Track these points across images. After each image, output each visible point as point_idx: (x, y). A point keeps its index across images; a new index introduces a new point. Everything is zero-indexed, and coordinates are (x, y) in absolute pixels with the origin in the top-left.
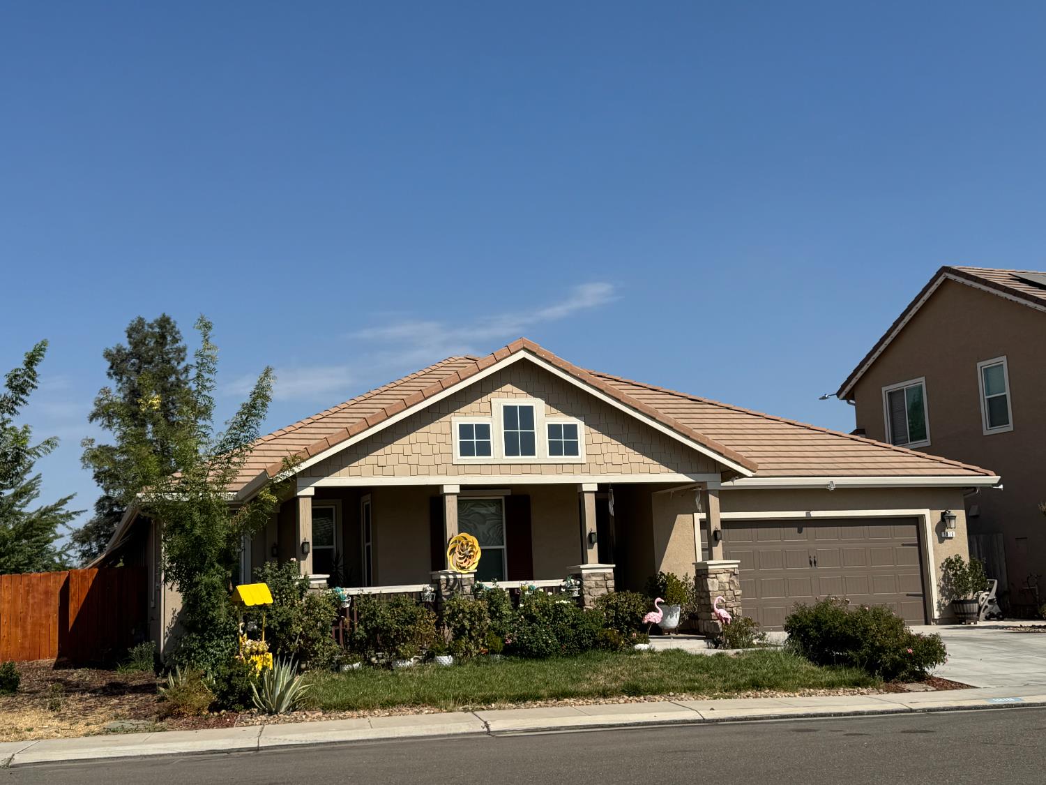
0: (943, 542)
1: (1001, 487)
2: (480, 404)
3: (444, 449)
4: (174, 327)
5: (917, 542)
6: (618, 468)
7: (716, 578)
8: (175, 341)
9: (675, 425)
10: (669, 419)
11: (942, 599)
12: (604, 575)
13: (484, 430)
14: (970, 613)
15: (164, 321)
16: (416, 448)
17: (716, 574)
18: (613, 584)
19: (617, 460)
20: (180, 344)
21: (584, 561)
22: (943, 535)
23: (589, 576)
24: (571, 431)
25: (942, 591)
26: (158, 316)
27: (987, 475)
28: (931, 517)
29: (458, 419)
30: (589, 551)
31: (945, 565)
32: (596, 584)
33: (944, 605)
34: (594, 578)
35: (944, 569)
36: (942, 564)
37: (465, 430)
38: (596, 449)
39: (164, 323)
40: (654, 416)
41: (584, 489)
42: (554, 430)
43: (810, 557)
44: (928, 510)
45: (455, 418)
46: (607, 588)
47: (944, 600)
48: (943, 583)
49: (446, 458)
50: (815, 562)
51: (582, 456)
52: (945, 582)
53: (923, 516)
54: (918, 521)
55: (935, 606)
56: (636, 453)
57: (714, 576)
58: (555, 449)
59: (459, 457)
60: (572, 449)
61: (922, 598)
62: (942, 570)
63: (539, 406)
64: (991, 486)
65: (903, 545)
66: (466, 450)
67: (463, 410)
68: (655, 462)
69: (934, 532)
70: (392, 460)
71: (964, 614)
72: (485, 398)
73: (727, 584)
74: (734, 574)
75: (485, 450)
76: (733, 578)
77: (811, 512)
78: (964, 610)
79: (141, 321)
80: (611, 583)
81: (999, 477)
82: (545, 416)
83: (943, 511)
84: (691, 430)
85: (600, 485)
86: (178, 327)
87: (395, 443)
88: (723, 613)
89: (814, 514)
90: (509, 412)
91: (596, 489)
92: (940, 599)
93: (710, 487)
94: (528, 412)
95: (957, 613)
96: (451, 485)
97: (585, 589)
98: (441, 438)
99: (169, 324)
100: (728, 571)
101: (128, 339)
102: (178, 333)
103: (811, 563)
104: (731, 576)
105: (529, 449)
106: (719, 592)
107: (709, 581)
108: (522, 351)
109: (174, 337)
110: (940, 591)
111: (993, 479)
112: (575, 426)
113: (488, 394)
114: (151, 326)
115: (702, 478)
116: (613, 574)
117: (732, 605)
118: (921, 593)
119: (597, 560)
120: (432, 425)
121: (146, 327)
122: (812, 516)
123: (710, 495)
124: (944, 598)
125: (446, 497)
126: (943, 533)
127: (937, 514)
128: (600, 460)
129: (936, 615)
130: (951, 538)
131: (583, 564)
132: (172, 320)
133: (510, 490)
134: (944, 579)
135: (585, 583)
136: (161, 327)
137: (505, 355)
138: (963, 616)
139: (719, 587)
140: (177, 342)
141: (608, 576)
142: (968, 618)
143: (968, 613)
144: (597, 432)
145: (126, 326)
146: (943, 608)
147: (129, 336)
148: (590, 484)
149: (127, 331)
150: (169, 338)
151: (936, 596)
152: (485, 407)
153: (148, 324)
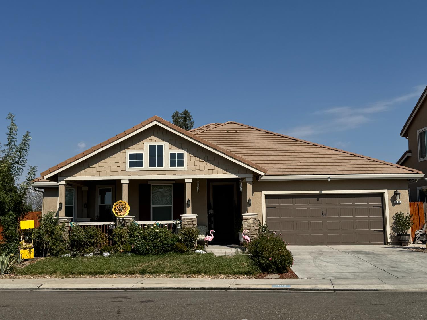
0: (395, 206)
1: (426, 179)
2: (139, 144)
3: (122, 164)
4: (190, 114)
5: (381, 206)
6: (202, 172)
7: (247, 221)
8: (190, 120)
9: (226, 153)
10: (223, 150)
11: (393, 233)
12: (192, 219)
13: (140, 156)
14: (404, 240)
15: (186, 112)
16: (110, 164)
17: (246, 219)
18: (196, 223)
19: (202, 168)
20: (192, 121)
21: (184, 212)
22: (395, 203)
23: (184, 219)
24: (181, 156)
25: (393, 229)
26: (183, 110)
27: (418, 173)
28: (388, 194)
29: (128, 152)
30: (187, 208)
31: (395, 217)
32: (188, 223)
33: (394, 236)
34: (187, 220)
35: (395, 219)
36: (394, 216)
37: (132, 156)
38: (192, 164)
39: (186, 113)
40: (216, 148)
41: (186, 181)
42: (172, 156)
43: (323, 212)
44: (387, 190)
45: (127, 151)
46: (193, 225)
47: (394, 233)
48: (393, 225)
49: (123, 169)
50: (325, 215)
51: (185, 167)
52: (395, 225)
53: (384, 193)
54: (382, 195)
55: (389, 236)
56: (211, 165)
57: (246, 220)
58: (172, 164)
59: (128, 168)
60: (181, 164)
61: (383, 232)
62: (394, 219)
63: (166, 145)
64: (420, 178)
65: (373, 207)
66: (132, 165)
67: (131, 147)
68: (220, 169)
69: (390, 201)
70: (98, 169)
71: (401, 240)
72: (141, 142)
73: (252, 224)
74: (256, 220)
75: (140, 164)
76: (255, 221)
77: (323, 191)
78: (401, 239)
79: (177, 112)
80: (195, 223)
81: (424, 174)
82: (168, 149)
83: (395, 191)
84: (234, 155)
85: (193, 179)
86: (191, 114)
87: (100, 162)
88: (247, 237)
89: (324, 192)
90: (152, 148)
91: (191, 181)
92: (392, 233)
93: (247, 180)
94: (161, 148)
95: (399, 240)
96: (125, 180)
97: (183, 225)
98: (121, 160)
99: (188, 113)
100: (252, 218)
101: (172, 120)
102: (191, 116)
103: (323, 215)
104: (254, 220)
105: (161, 164)
106: (248, 228)
107: (243, 223)
108: (155, 122)
109: (190, 118)
110: (392, 229)
111: (421, 175)
112: (183, 154)
113: (143, 140)
114: (181, 114)
115: (243, 176)
116: (196, 218)
117: (254, 234)
118: (383, 230)
119: (191, 212)
120: (117, 154)
121: (179, 115)
122: (323, 193)
123: (247, 184)
124: (394, 232)
125: (123, 185)
126: (394, 201)
127: (392, 192)
128: (193, 168)
129: (389, 240)
130: (400, 204)
131: (184, 214)
132: (189, 112)
133: (174, 181)
134: (394, 223)
135: (183, 222)
136: (185, 115)
137: (147, 123)
138: (401, 241)
139: (248, 226)
140: (191, 120)
141: (194, 219)
142: (403, 243)
143: (403, 240)
144: (193, 156)
145: (172, 114)
146: (393, 237)
147: (173, 119)
148: (188, 179)
149: (172, 117)
150: (188, 119)
151: (389, 231)
152: (141, 146)
153: (180, 114)
